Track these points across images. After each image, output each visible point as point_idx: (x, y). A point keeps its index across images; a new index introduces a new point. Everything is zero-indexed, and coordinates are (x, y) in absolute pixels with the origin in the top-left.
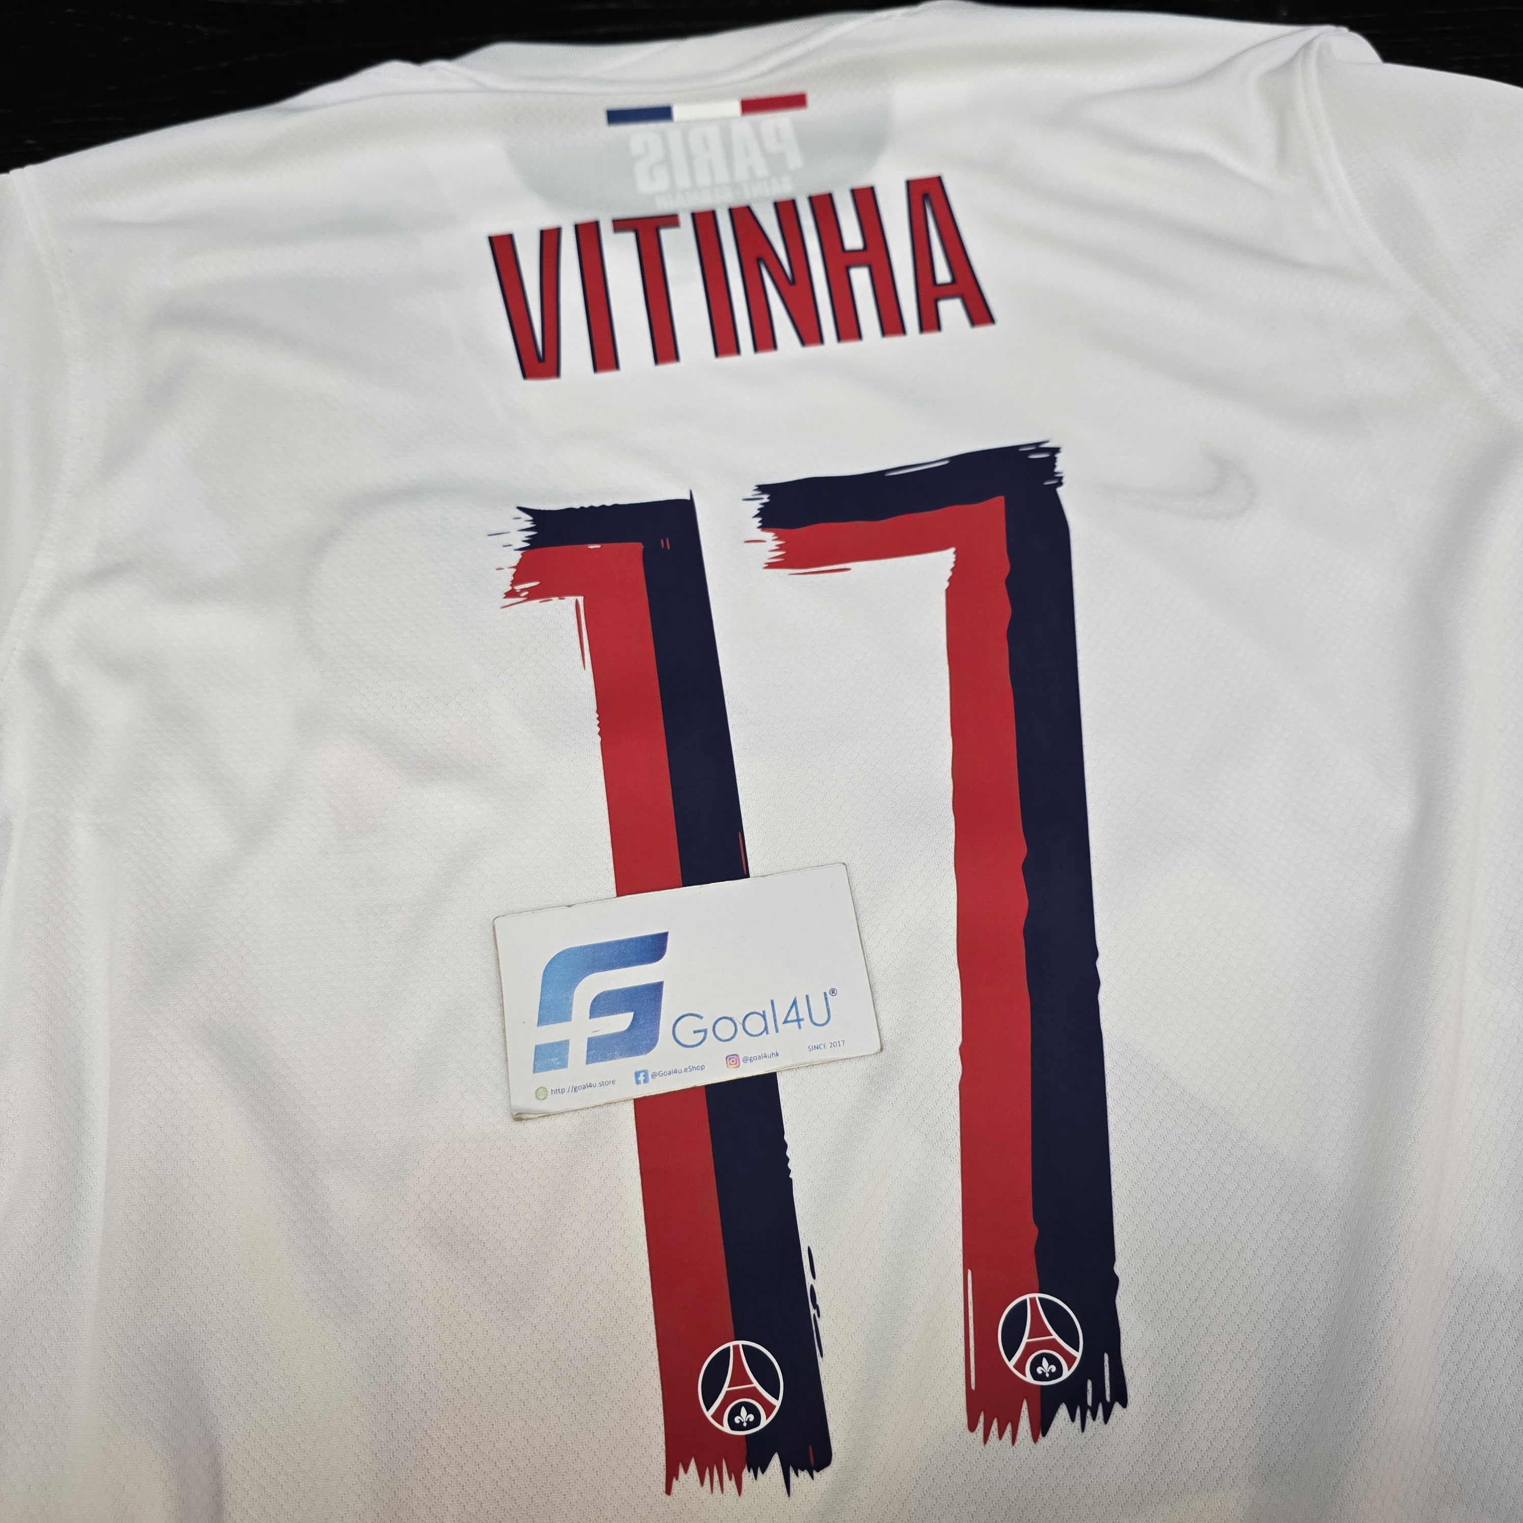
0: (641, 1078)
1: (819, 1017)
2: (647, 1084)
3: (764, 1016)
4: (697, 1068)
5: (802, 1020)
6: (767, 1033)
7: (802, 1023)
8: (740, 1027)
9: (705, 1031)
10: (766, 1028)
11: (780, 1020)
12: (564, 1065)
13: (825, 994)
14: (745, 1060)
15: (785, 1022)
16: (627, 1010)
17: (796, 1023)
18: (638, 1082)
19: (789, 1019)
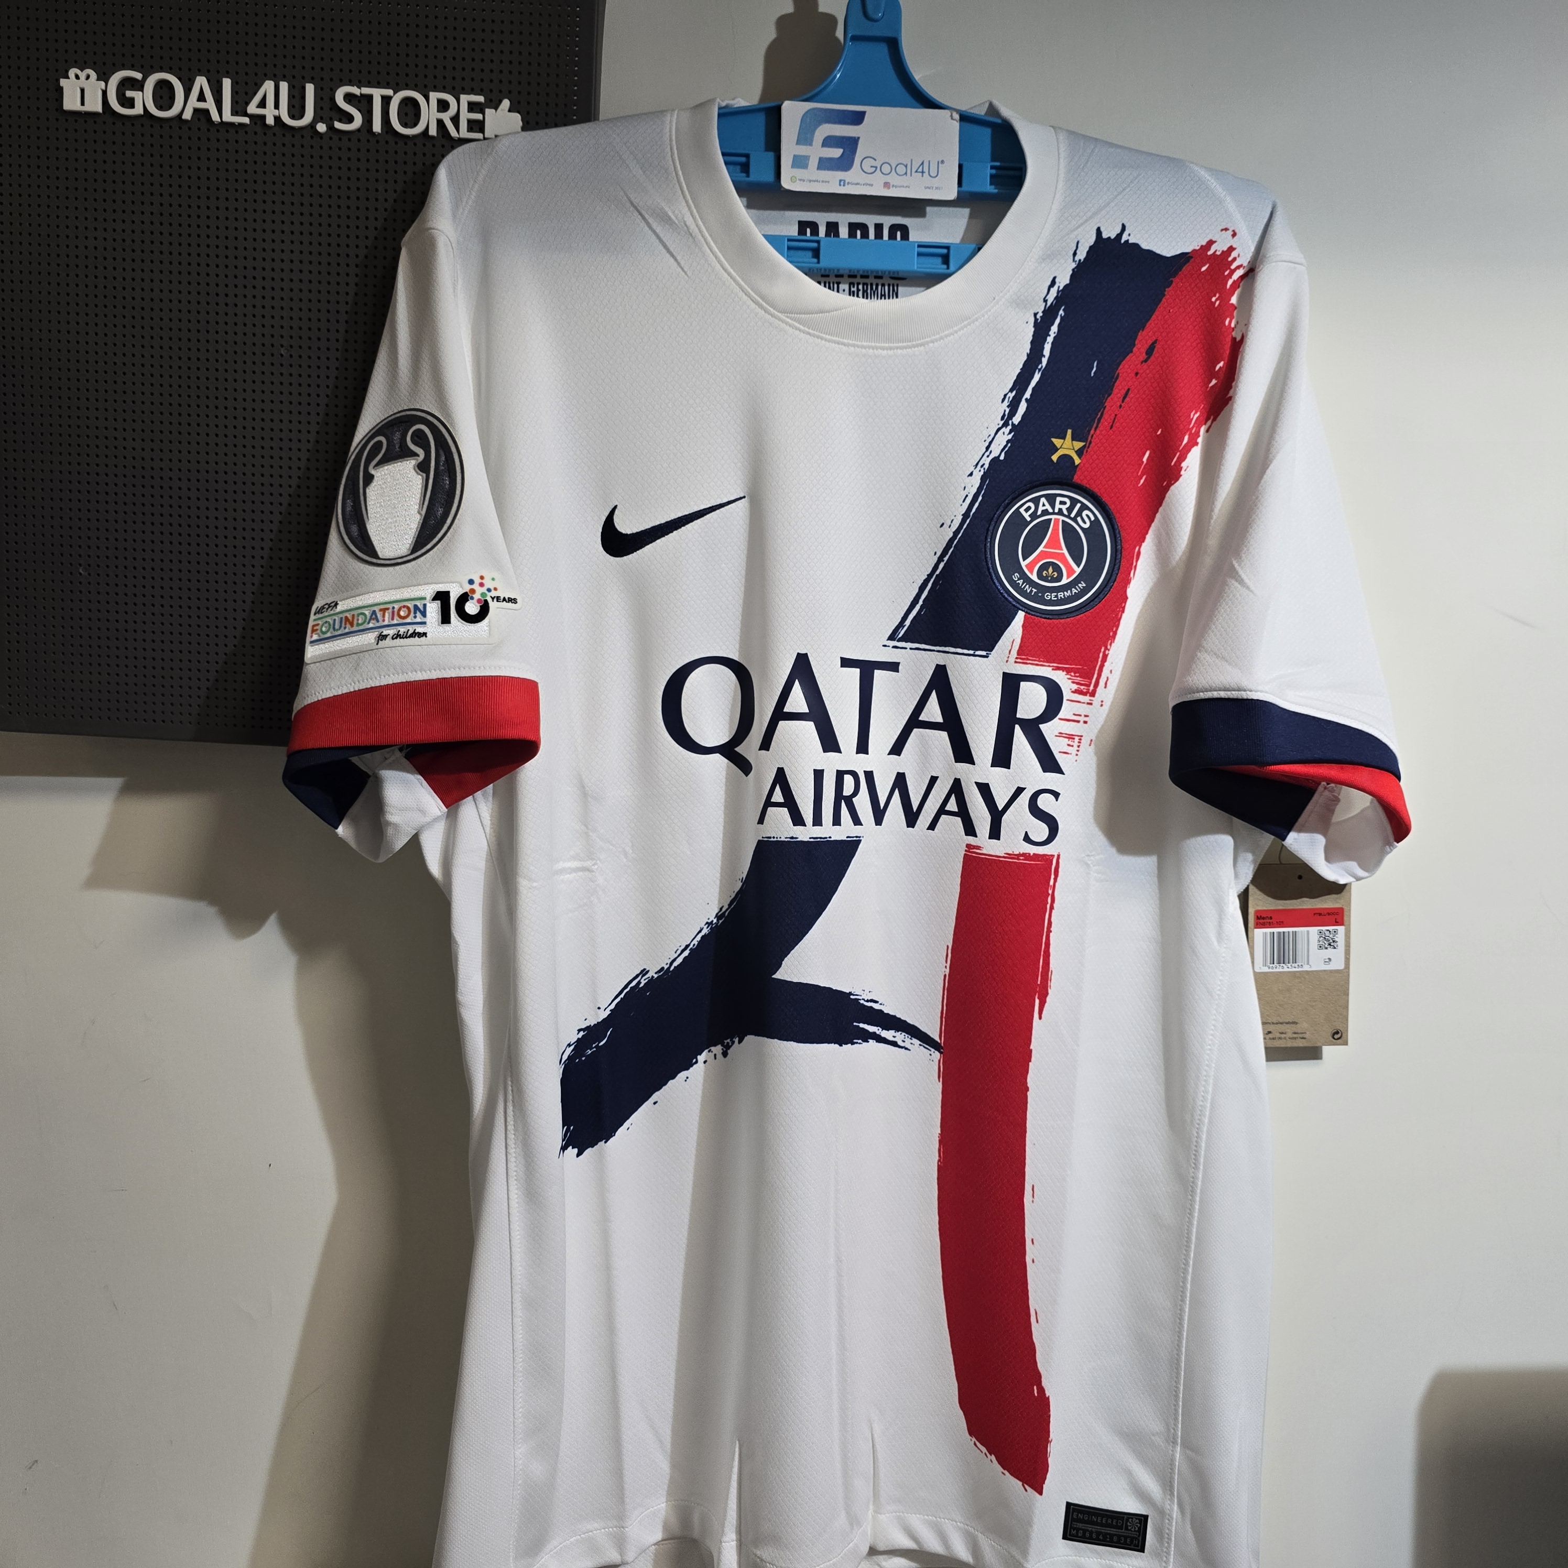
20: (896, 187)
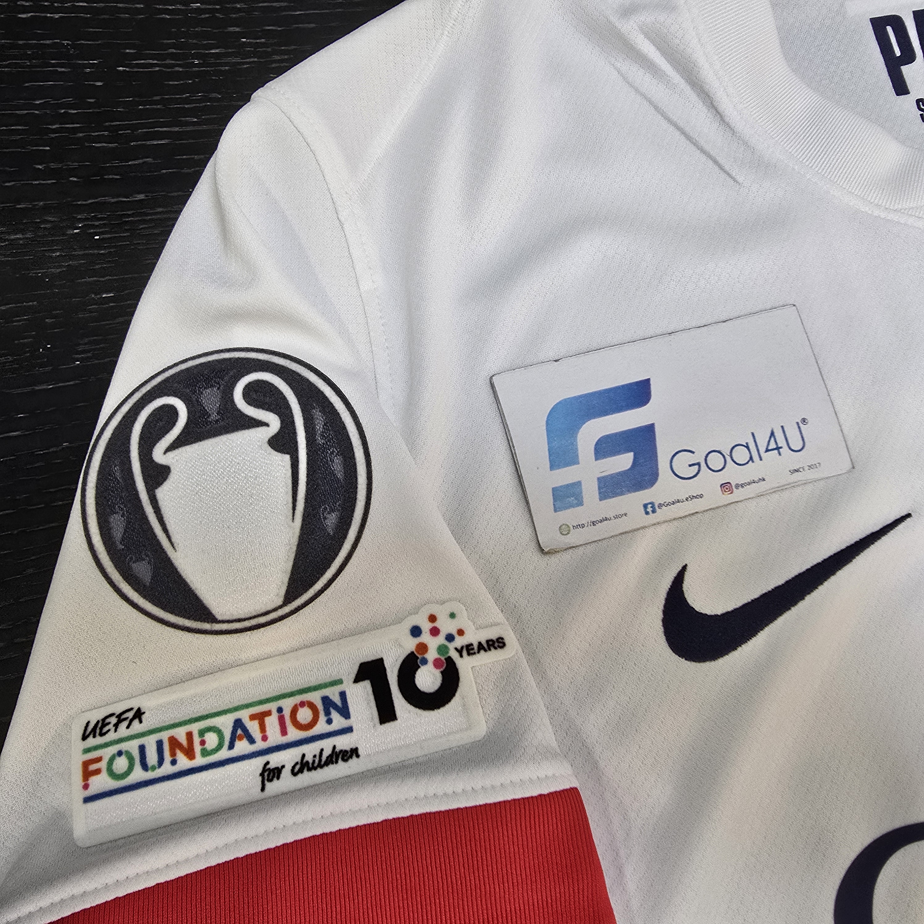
0: (649, 509)
1: (796, 444)
2: (655, 514)
3: (747, 447)
4: (696, 497)
5: (781, 448)
6: (753, 462)
7: (781, 450)
8: (728, 459)
9: (699, 464)
10: (751, 458)
11: (762, 449)
12: (580, 503)
13: (798, 423)
14: (737, 486)
15: (767, 450)
16: (627, 451)
17: (776, 451)
18: (647, 513)
19: (770, 448)
20: (742, 486)
